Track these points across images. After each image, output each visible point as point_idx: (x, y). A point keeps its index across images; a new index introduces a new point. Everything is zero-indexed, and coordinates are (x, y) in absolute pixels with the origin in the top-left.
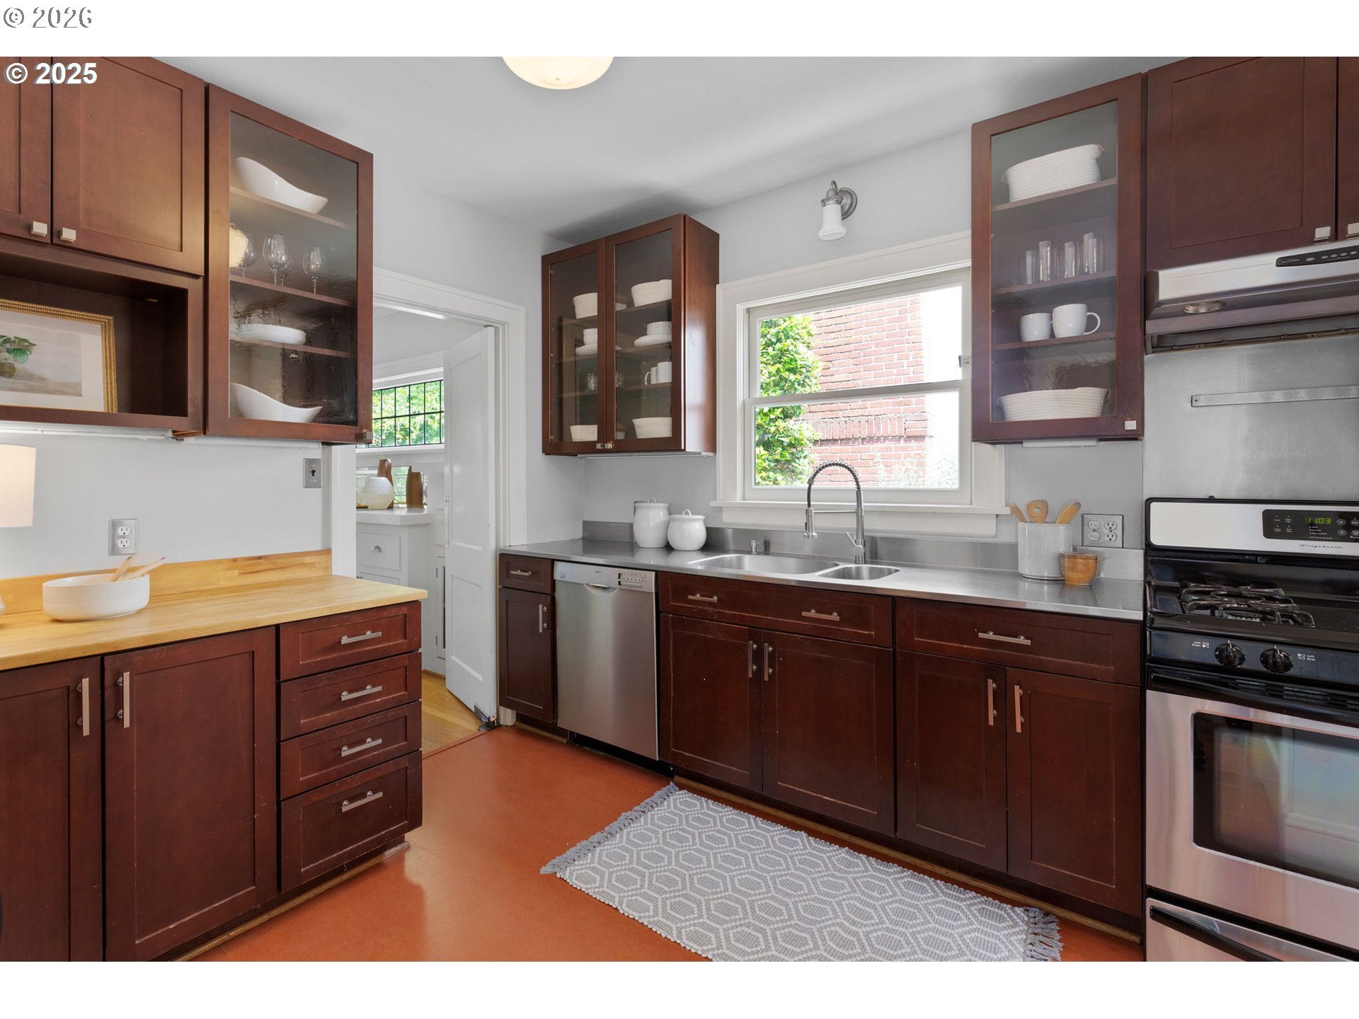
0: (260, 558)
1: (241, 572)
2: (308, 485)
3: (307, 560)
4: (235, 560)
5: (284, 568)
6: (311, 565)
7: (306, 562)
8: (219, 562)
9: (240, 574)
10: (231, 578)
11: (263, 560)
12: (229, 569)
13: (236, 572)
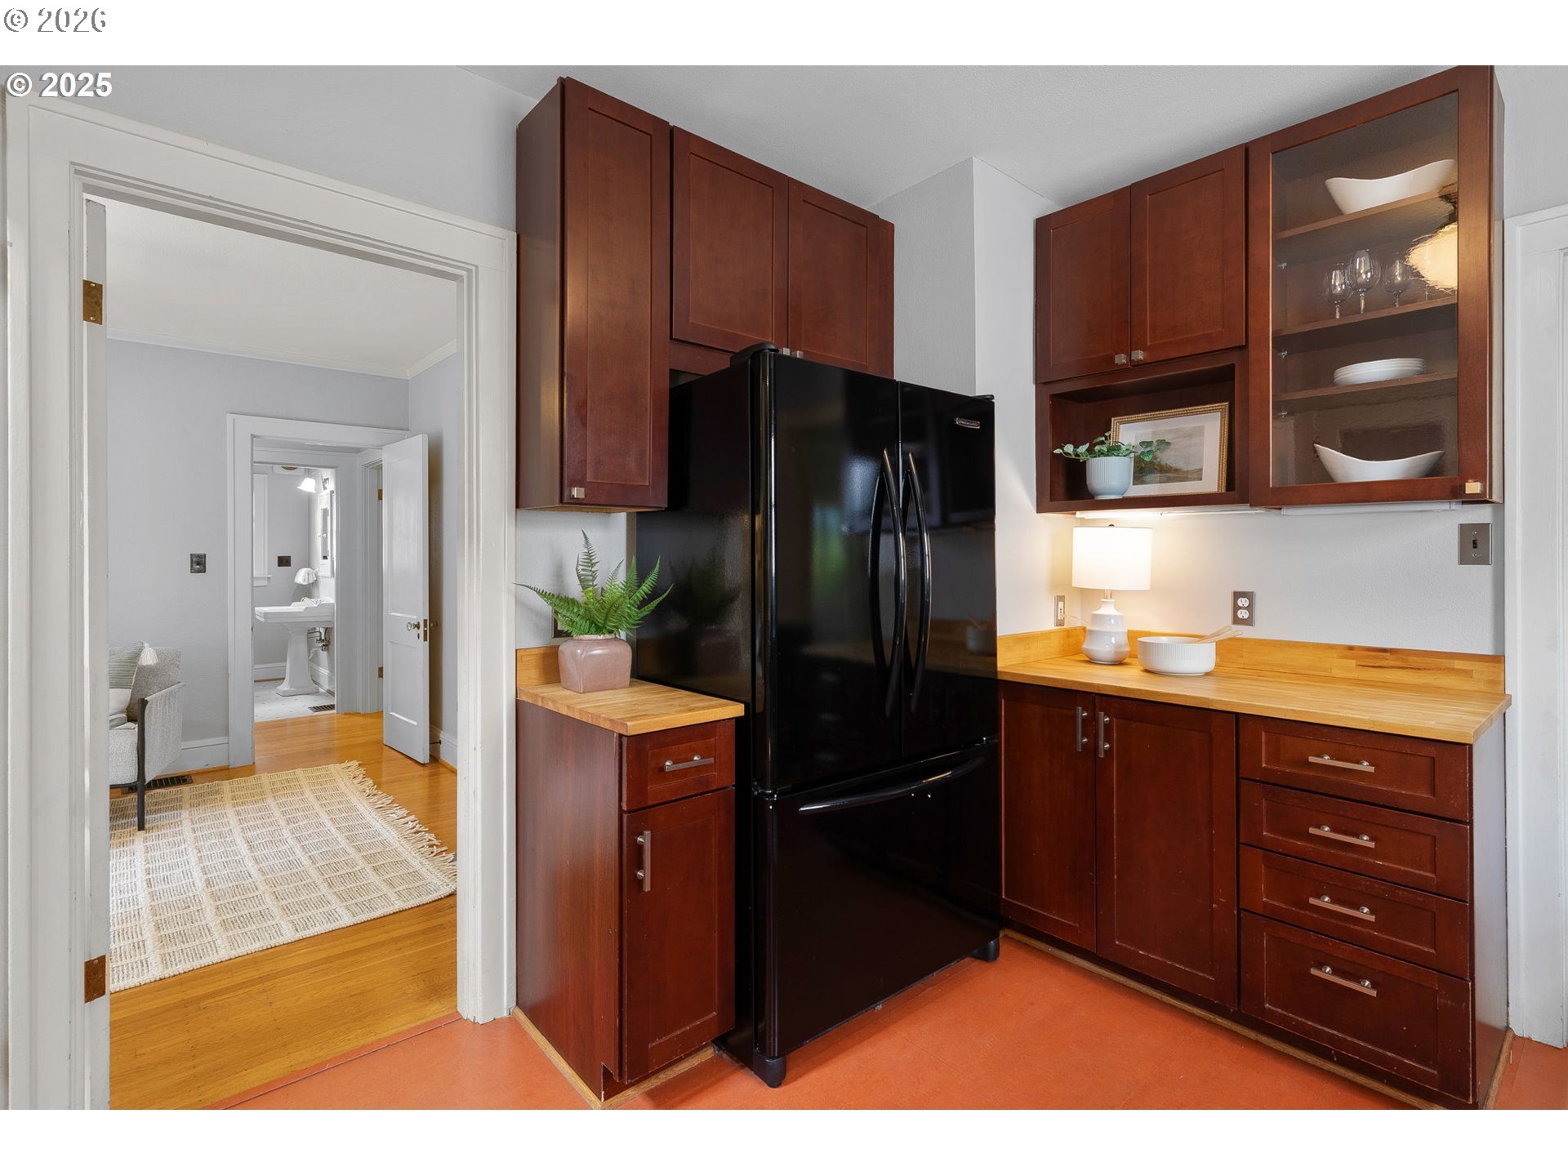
0: (1384, 650)
1: (1359, 663)
2: (1464, 559)
3: (1458, 664)
4: (1351, 648)
5: (1419, 669)
6: (1467, 673)
7: (1456, 667)
8: (1332, 647)
9: (1357, 665)
10: (1347, 668)
11: (1388, 654)
12: (1346, 657)
13: (1353, 662)
